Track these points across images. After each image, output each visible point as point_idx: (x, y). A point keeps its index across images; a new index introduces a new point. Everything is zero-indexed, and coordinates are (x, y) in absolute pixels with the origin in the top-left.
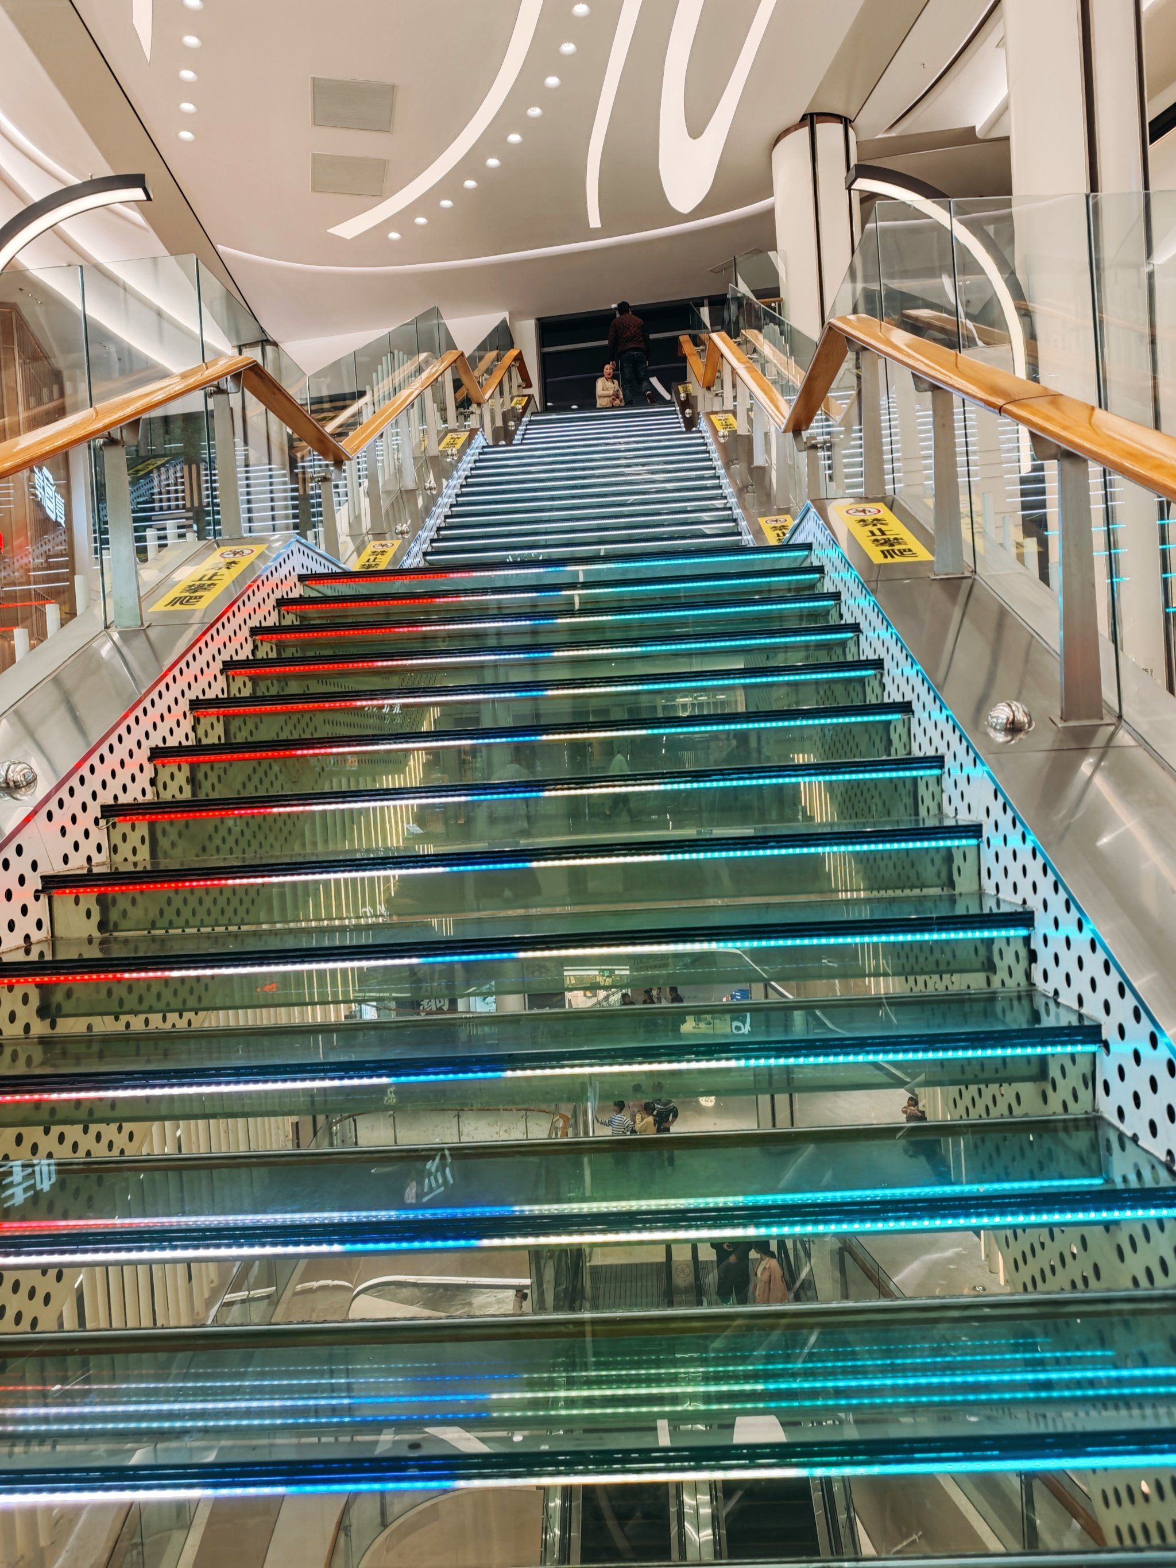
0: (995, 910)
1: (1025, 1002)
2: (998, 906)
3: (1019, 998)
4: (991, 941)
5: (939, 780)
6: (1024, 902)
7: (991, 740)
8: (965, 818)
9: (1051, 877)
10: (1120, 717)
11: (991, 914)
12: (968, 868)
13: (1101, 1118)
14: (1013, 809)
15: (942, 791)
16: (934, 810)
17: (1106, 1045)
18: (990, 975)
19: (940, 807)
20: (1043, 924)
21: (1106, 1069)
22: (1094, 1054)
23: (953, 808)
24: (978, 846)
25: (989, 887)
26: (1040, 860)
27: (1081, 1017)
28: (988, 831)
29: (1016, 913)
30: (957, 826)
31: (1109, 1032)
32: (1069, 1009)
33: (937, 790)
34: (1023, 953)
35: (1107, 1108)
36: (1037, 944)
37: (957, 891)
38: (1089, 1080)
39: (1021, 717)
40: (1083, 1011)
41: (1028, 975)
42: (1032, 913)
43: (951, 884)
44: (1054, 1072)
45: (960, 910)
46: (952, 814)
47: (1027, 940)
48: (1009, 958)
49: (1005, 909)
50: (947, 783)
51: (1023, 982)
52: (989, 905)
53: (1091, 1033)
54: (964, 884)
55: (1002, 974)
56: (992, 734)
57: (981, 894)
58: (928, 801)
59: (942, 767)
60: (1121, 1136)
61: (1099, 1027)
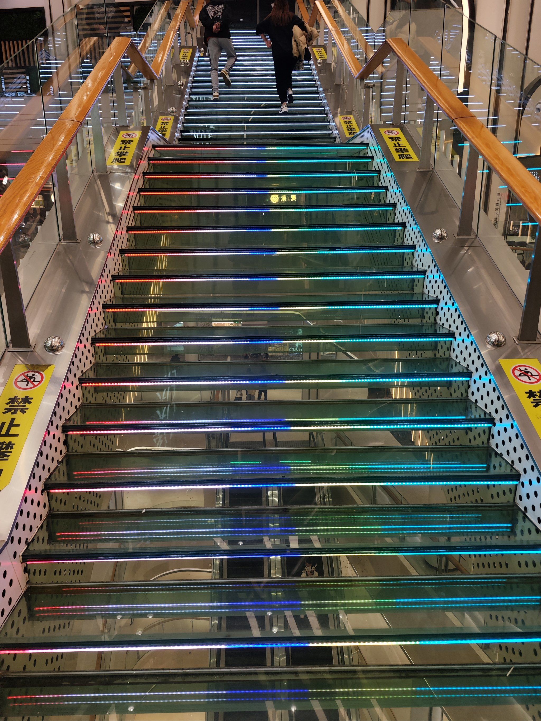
0: (427, 299)
1: (433, 327)
2: (428, 297)
3: (431, 326)
4: (424, 308)
5: (413, 253)
6: (437, 297)
7: (434, 241)
8: (420, 268)
9: (447, 289)
10: (477, 235)
11: (425, 300)
12: (419, 285)
13: (451, 358)
14: (437, 267)
15: (414, 257)
16: (410, 264)
17: (455, 338)
18: (423, 319)
19: (412, 262)
20: (442, 303)
21: (455, 345)
22: (452, 341)
23: (417, 264)
24: (424, 278)
25: (426, 291)
26: (444, 284)
27: (449, 330)
28: (428, 273)
29: (434, 300)
30: (417, 271)
31: (457, 335)
32: (446, 328)
33: (412, 257)
34: (434, 312)
35: (453, 355)
36: (439, 310)
37: (414, 292)
38: (449, 349)
39: (444, 234)
40: (450, 329)
41: (435, 319)
42: (439, 300)
43: (413, 290)
44: (439, 347)
45: (414, 299)
46: (416, 266)
47: (436, 309)
48: (430, 314)
49: (430, 298)
50: (416, 255)
51: (433, 321)
52: (425, 297)
53: (452, 335)
54: (417, 290)
55: (427, 319)
56: (434, 239)
57: (423, 293)
58: (408, 260)
59: (415, 249)
60: (456, 363)
61: (454, 333)
